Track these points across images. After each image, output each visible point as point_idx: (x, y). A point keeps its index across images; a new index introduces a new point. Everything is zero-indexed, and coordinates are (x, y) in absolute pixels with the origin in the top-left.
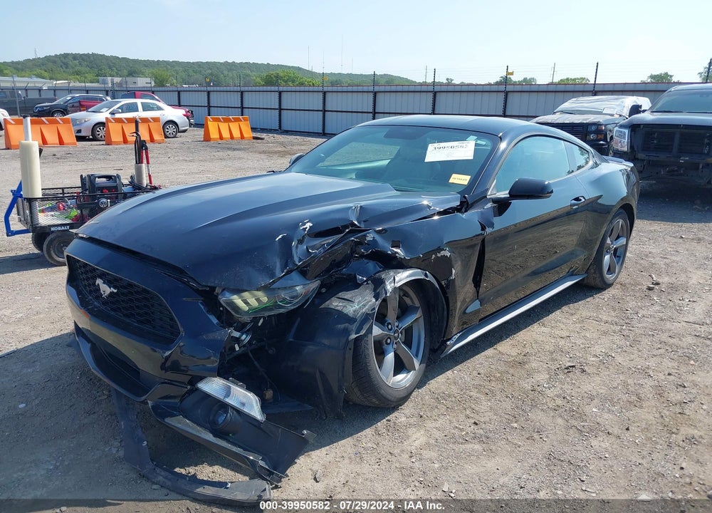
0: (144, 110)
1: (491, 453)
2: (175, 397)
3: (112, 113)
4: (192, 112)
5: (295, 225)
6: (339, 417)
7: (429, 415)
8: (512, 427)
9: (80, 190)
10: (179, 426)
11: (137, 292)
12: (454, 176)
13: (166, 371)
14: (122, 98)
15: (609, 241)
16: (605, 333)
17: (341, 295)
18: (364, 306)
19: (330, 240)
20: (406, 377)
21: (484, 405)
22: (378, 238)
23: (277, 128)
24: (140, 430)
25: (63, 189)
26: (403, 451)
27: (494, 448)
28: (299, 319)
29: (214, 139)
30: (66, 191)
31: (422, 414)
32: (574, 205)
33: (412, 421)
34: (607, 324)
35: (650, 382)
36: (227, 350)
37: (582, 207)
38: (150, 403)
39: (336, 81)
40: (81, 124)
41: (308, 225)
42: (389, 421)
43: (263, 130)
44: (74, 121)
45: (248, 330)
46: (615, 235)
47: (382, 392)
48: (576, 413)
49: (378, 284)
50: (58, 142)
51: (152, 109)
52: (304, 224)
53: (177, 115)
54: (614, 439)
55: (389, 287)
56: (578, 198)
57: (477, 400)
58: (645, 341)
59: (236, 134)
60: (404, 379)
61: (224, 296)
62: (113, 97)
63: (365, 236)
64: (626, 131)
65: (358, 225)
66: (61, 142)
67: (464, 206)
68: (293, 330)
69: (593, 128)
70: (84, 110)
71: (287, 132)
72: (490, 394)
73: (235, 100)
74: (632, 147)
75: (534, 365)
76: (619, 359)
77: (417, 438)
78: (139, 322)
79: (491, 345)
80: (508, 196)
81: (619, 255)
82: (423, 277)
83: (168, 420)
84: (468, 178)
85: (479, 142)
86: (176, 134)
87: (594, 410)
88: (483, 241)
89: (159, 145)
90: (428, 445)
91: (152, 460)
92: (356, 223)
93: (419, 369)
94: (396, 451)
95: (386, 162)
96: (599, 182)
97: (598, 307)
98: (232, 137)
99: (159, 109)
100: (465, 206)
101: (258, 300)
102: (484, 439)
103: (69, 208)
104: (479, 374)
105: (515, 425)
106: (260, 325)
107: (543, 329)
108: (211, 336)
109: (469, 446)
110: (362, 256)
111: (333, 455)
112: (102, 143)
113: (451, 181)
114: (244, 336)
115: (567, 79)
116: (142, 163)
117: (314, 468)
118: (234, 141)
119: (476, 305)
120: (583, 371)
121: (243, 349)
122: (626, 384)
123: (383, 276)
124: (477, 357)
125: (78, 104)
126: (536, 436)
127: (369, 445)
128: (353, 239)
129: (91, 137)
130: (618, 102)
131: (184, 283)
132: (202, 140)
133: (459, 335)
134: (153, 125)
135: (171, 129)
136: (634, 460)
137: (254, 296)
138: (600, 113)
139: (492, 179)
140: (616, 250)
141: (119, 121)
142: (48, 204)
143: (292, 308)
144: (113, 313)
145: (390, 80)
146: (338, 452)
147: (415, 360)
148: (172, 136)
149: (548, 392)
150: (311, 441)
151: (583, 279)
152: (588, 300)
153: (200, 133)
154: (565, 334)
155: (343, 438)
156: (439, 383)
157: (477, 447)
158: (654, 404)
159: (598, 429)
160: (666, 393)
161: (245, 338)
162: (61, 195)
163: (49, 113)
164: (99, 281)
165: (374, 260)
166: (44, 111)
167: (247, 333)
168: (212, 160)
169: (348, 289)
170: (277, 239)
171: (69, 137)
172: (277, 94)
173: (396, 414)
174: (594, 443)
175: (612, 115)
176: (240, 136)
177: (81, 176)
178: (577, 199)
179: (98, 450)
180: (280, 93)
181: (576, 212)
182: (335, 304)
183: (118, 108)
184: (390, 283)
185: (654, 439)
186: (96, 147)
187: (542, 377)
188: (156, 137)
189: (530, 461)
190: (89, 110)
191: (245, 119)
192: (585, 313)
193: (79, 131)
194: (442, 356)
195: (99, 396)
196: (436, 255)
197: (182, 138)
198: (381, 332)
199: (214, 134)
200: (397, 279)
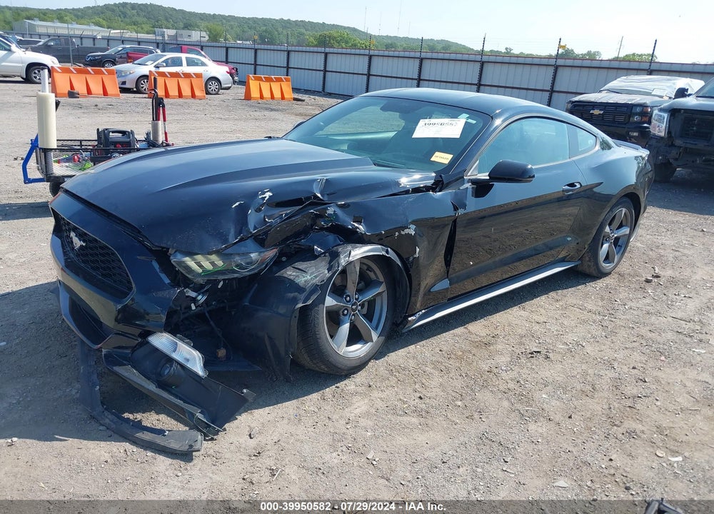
0: (188, 65)
1: (425, 427)
2: (126, 348)
3: (157, 67)
4: (237, 69)
5: (253, 195)
6: (287, 380)
7: (378, 385)
8: (456, 405)
9: (96, 143)
10: (126, 374)
11: (100, 247)
12: (437, 154)
13: (119, 323)
14: (168, 52)
15: (607, 229)
16: (585, 322)
17: (298, 265)
18: (316, 277)
19: (289, 210)
20: (362, 347)
21: (436, 380)
22: (339, 212)
23: (321, 90)
24: (95, 376)
25: (81, 141)
26: (341, 417)
27: (430, 422)
28: (256, 285)
29: (255, 98)
30: (84, 143)
31: (371, 384)
32: (568, 191)
33: (359, 389)
34: (590, 314)
35: (611, 374)
36: (183, 308)
37: (577, 193)
38: (104, 351)
39: (391, 45)
40: (126, 76)
41: (268, 195)
42: (338, 387)
43: (307, 92)
44: (119, 73)
45: (206, 291)
46: (616, 223)
47: (331, 359)
48: (524, 397)
49: (335, 256)
50: (102, 93)
51: (196, 64)
52: (264, 193)
53: (221, 71)
54: (553, 425)
55: (343, 261)
56: (573, 183)
57: (429, 375)
58: (623, 333)
59: (277, 94)
60: (358, 350)
61: (175, 257)
62: (164, 51)
63: (326, 209)
64: (666, 115)
65: (321, 198)
66: (105, 93)
67: (438, 185)
68: (250, 295)
69: (638, 110)
70: (131, 62)
71: (330, 95)
72: (444, 371)
73: (281, 59)
74: (669, 132)
75: (499, 347)
76: (589, 349)
77: (360, 406)
78: (103, 275)
79: (463, 323)
80: (488, 178)
81: (620, 244)
82: (384, 253)
83: (116, 369)
84: (450, 157)
85: (470, 121)
86: (219, 90)
87: (544, 396)
88: (455, 222)
89: (199, 101)
90: (367, 415)
91: (103, 403)
92: (319, 195)
93: (377, 342)
94: (335, 417)
95: (391, 134)
96: (603, 169)
97: (586, 296)
98: (272, 97)
99: (203, 64)
100: (441, 186)
101: (213, 263)
102: (424, 413)
103: (84, 160)
104: (440, 351)
105: (459, 403)
106: (219, 287)
107: (522, 313)
108: (160, 294)
109: (406, 419)
110: (322, 229)
111: (273, 415)
112: (145, 95)
113: (433, 159)
114: (200, 297)
115: (634, 54)
116: (159, 120)
117: (252, 425)
118: (275, 102)
119: (445, 284)
120: (547, 357)
121: (199, 308)
122: (585, 374)
123: (340, 250)
124: (444, 334)
125: (125, 56)
126: (476, 416)
127: (312, 408)
128: (312, 211)
129: (135, 89)
130: (669, 84)
131: (140, 242)
132: (243, 98)
133: (423, 311)
134: (195, 81)
135: (213, 86)
136: (566, 446)
137: (208, 260)
138: (649, 94)
139: (474, 160)
140: (617, 239)
141: (163, 74)
142: (65, 156)
143: (248, 273)
144: (83, 265)
145: (447, 46)
146: (280, 413)
147: (373, 333)
148: (214, 92)
149: (504, 374)
150: (251, 400)
151: (576, 266)
152: (580, 287)
153: (241, 90)
154: (542, 319)
155: (289, 399)
156: (398, 357)
157: (415, 420)
158: (606, 396)
159: (541, 415)
160: (623, 386)
161: (201, 299)
162: (79, 147)
163: (99, 63)
164: (73, 234)
165: (334, 233)
166: (96, 60)
167: (203, 294)
168: (246, 120)
169: (304, 260)
170: (234, 206)
171: (113, 88)
172: (323, 55)
173: (346, 382)
174: (532, 427)
175: (662, 97)
176: (280, 96)
177: (98, 130)
178: (572, 185)
179: (60, 389)
180: (326, 54)
181: (569, 198)
182: (289, 273)
183: (163, 62)
184: (345, 257)
185: (594, 429)
186: (138, 100)
187: (503, 360)
188: (198, 93)
189: (462, 439)
190: (135, 62)
191: (287, 80)
192: (572, 301)
193: (124, 83)
194: (404, 331)
195: (75, 341)
196: (399, 232)
197: (224, 95)
198: (334, 303)
199: (255, 93)
200: (353, 253)
